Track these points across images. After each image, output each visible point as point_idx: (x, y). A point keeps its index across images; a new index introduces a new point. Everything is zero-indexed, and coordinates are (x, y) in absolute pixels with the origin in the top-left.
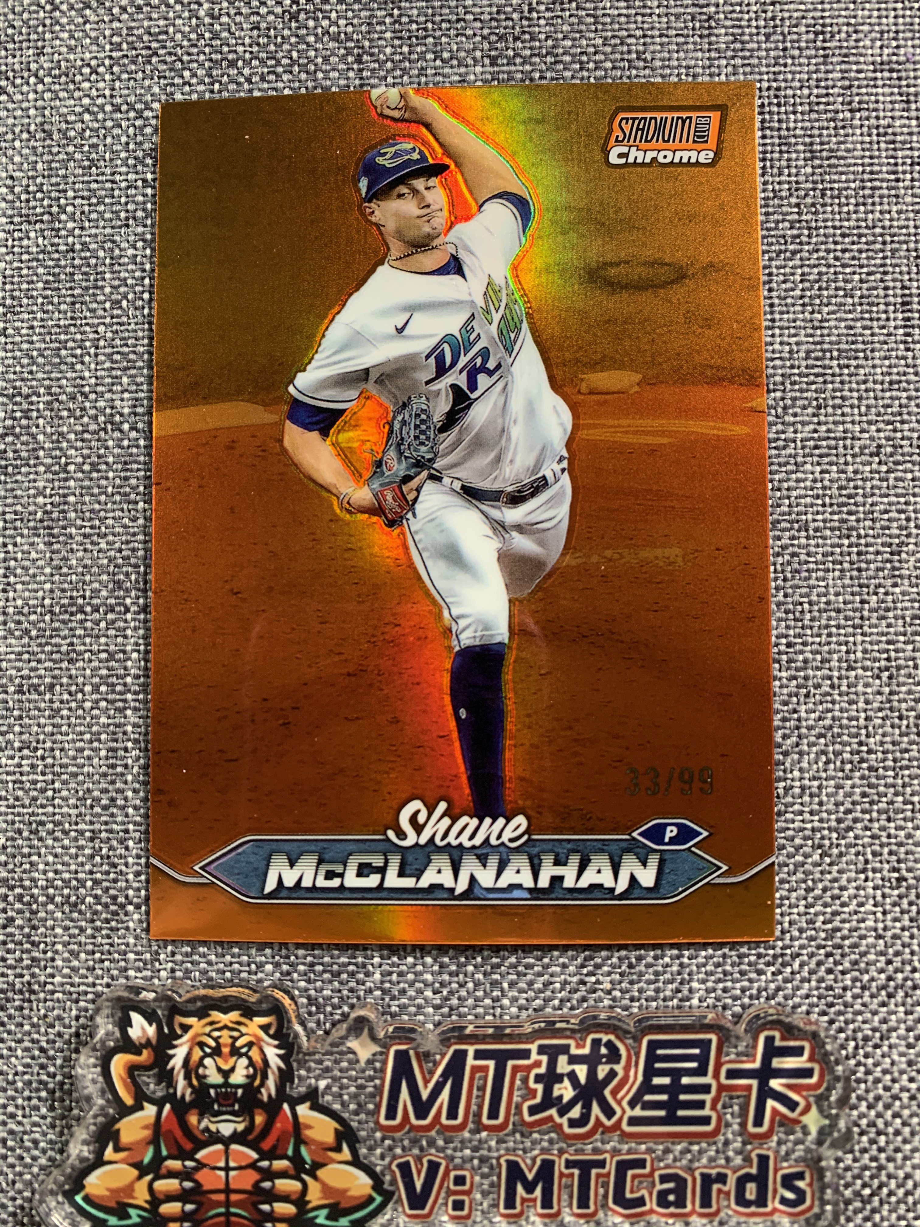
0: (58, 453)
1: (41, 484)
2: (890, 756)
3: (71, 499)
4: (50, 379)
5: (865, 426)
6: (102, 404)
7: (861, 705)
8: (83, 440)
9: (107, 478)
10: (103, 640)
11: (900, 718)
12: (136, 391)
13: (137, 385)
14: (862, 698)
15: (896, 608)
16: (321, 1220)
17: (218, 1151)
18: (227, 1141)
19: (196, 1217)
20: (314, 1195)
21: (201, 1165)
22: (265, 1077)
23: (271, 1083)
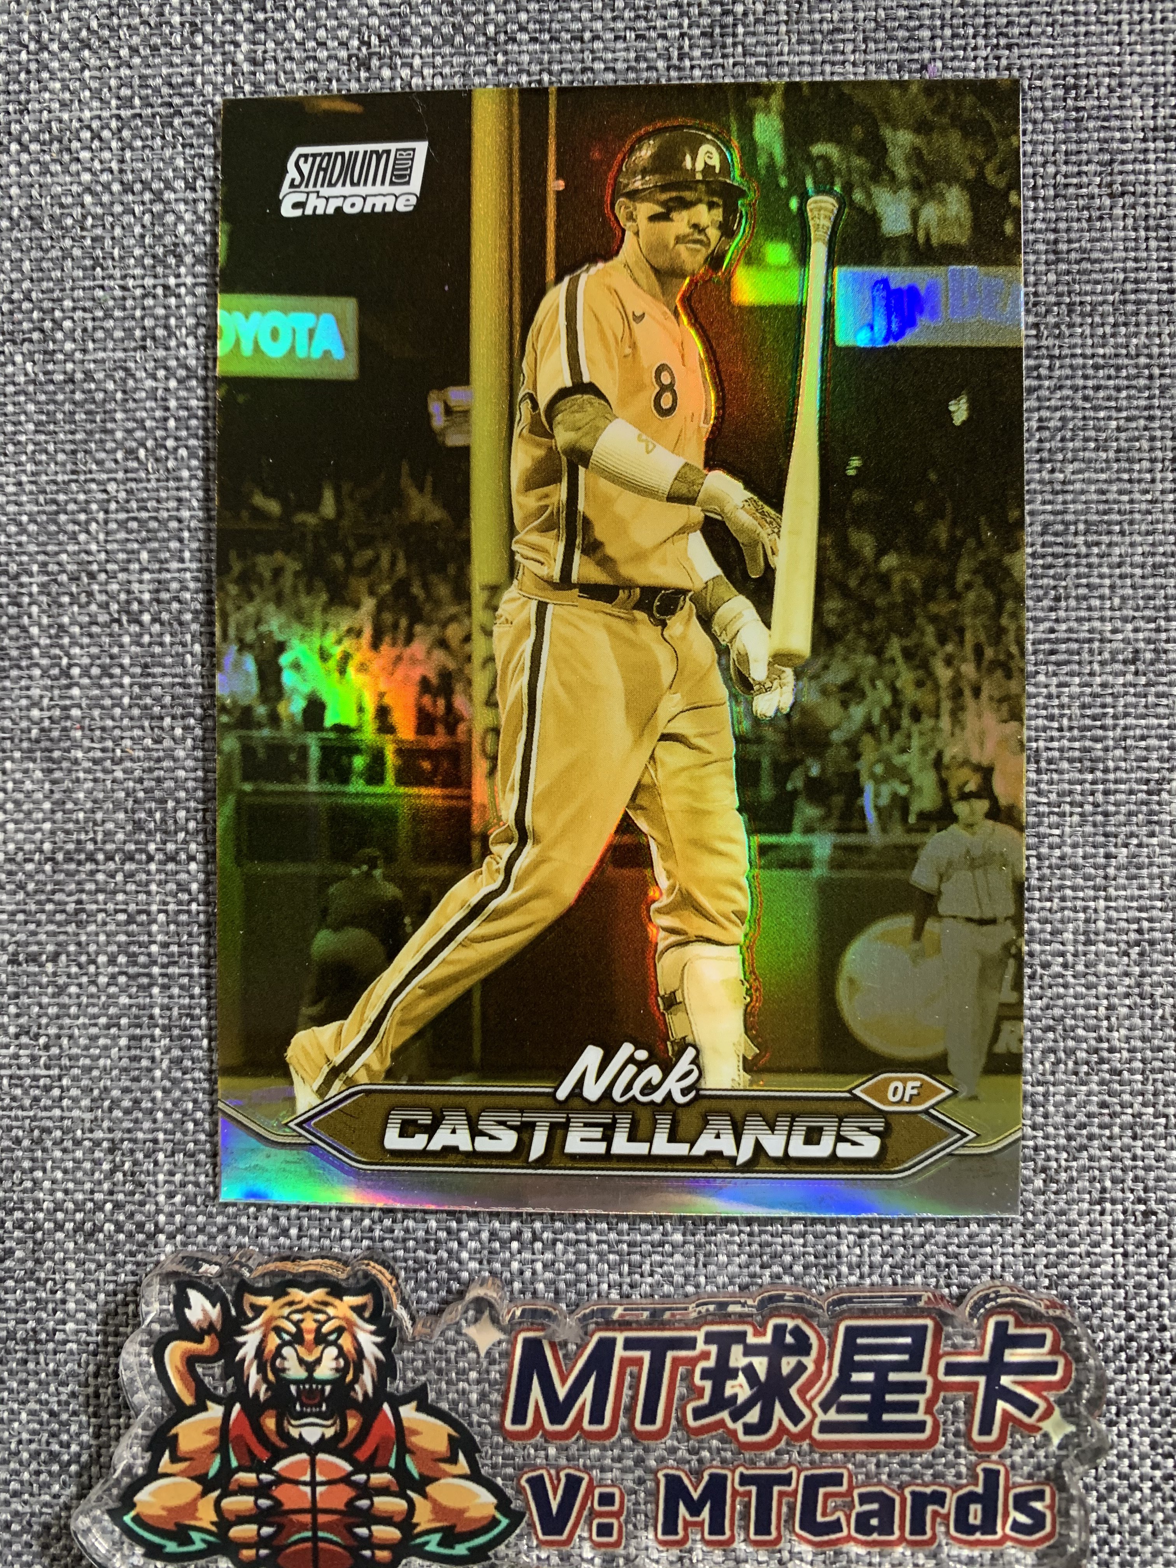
0: (57, 651)
1: (35, 692)
2: (1139, 1055)
3: (75, 712)
4: (46, 553)
5: (1119, 624)
6: (114, 587)
7: (1102, 990)
8: (90, 635)
9: (121, 686)
10: (120, 897)
11: (1153, 1006)
12: (160, 571)
13: (161, 562)
14: (1104, 981)
15: (1151, 865)
16: (432, 1547)
17: (303, 1461)
18: (312, 1450)
19: (275, 1543)
20: (423, 1517)
21: (280, 1480)
22: (359, 1370)
23: (367, 1378)
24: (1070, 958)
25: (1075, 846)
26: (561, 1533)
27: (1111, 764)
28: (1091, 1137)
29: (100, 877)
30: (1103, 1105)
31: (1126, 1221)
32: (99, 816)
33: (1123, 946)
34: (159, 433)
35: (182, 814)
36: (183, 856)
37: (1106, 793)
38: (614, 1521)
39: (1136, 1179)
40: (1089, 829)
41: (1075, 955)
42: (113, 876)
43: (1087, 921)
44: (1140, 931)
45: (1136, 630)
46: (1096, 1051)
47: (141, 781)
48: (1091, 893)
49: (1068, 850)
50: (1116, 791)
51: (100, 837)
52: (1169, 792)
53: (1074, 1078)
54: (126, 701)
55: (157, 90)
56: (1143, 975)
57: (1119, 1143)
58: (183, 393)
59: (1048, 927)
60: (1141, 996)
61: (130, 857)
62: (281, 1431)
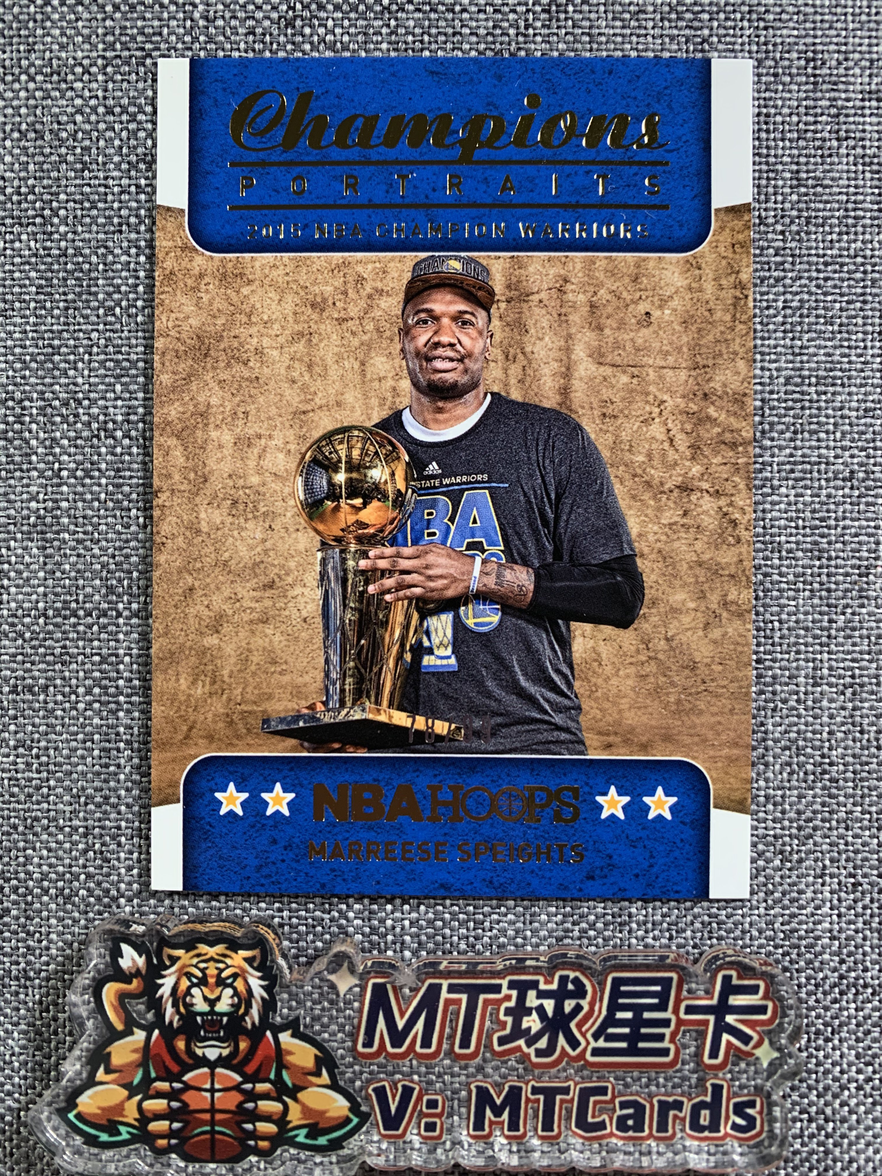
2: (851, 768)
3: (64, 504)
4: (43, 384)
5: (839, 451)
6: (95, 411)
7: (825, 719)
8: (76, 447)
9: (100, 485)
10: (96, 643)
11: (862, 732)
12: (130, 399)
13: (131, 393)
14: (826, 713)
15: (861, 628)
16: (300, 1139)
17: (205, 1074)
18: (212, 1065)
19: (183, 1134)
20: (295, 1116)
21: (188, 1087)
22: (249, 1006)
23: (255, 1012)
24: (802, 696)
25: (806, 613)
26: (397, 1129)
27: (833, 554)
28: (815, 829)
29: (81, 628)
30: (825, 804)
31: (840, 890)
32: (81, 582)
33: (841, 688)
34: (131, 296)
38: (437, 1120)
39: (847, 860)
40: (816, 601)
41: (806, 693)
42: (90, 627)
43: (815, 669)
44: (853, 677)
45: (852, 456)
46: (821, 764)
47: (113, 557)
48: (818, 648)
49: (801, 617)
50: (836, 574)
51: (81, 598)
52: (875, 575)
53: (804, 785)
54: (103, 496)
55: (133, 38)
56: (854, 709)
57: (835, 833)
59: (787, 673)
60: (853, 724)
61: (103, 614)
62: (189, 1051)
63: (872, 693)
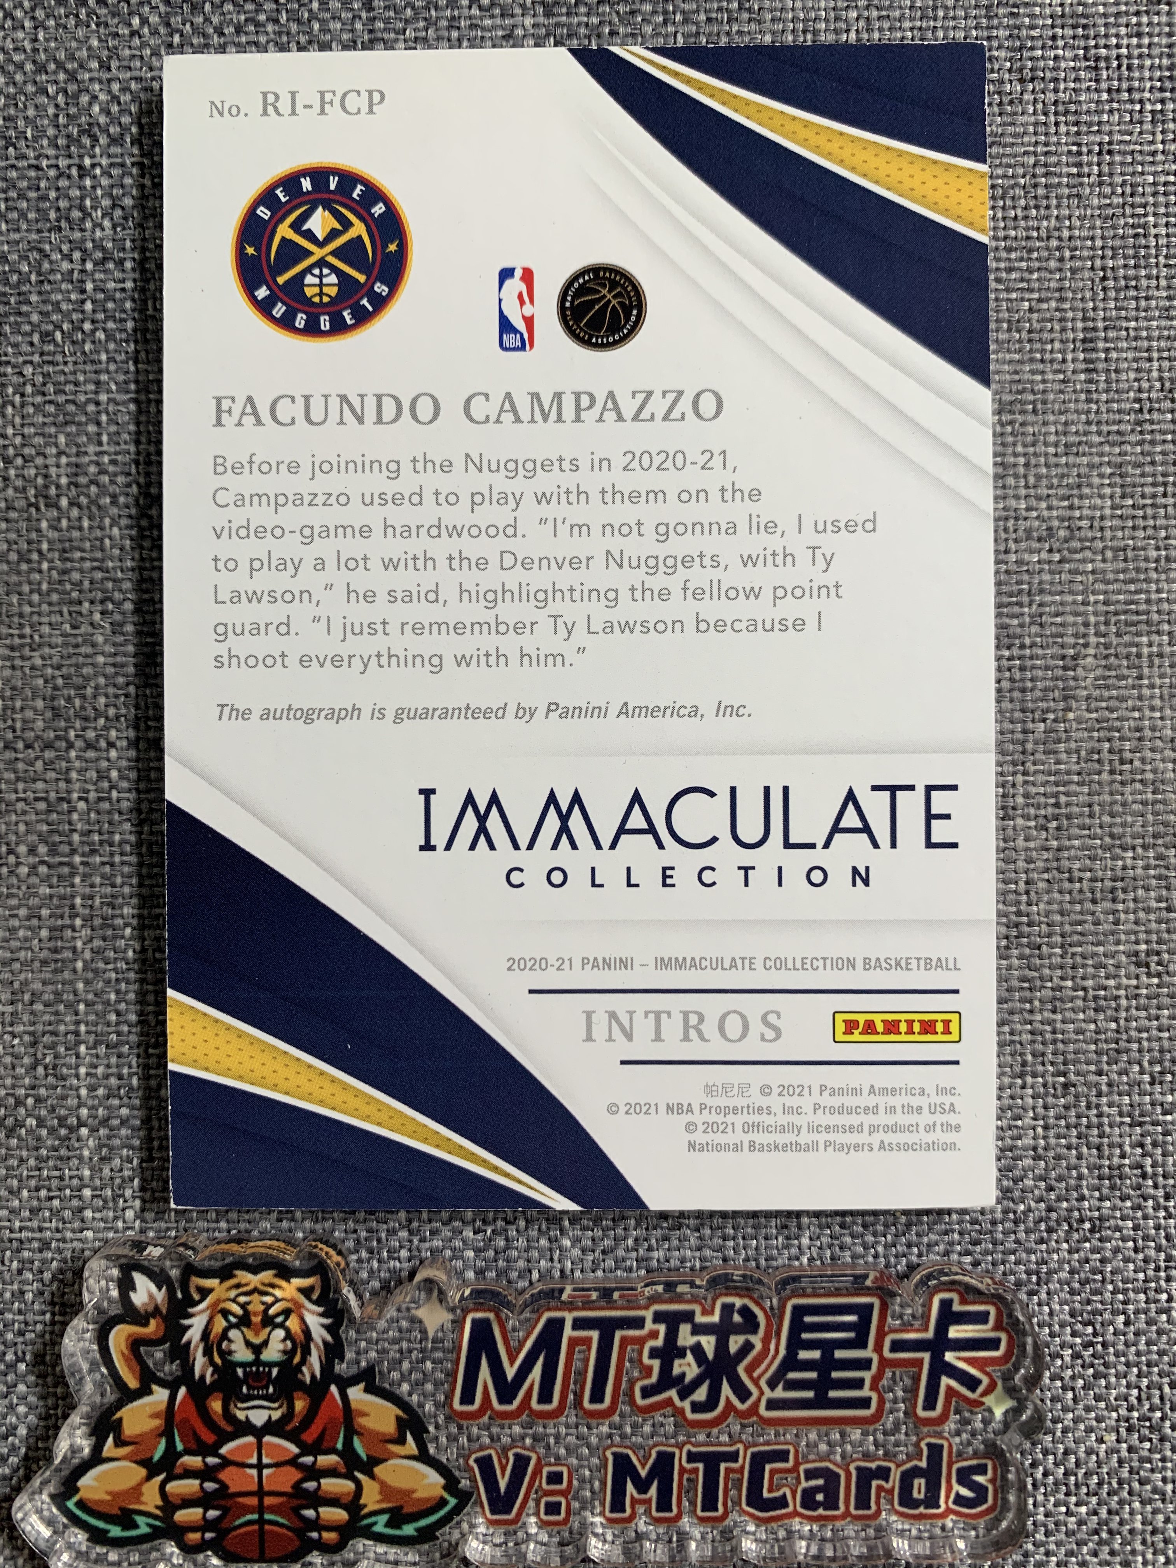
2: (1058, 929)
6: (31, 471)
7: (1021, 864)
9: (40, 571)
11: (1071, 880)
12: (78, 455)
13: (78, 445)
15: (1068, 740)
16: (379, 1528)
17: (249, 1444)
18: (259, 1433)
19: (222, 1525)
20: (371, 1498)
21: (226, 1462)
22: (307, 1352)
23: (314, 1359)
26: (509, 1512)
27: (1027, 641)
29: (20, 766)
30: (1023, 979)
31: (1047, 1094)
33: (1041, 821)
34: (75, 316)
35: (102, 700)
36: (103, 744)
37: (1022, 669)
38: (562, 1499)
39: (1054, 1054)
42: (32, 764)
44: (1057, 805)
46: (1017, 925)
47: (59, 667)
50: (1032, 667)
54: (45, 586)
56: (1060, 849)
57: (1039, 1017)
58: (98, 276)
60: (1058, 869)
61: (49, 746)
62: (228, 1415)
63: (1083, 827)
